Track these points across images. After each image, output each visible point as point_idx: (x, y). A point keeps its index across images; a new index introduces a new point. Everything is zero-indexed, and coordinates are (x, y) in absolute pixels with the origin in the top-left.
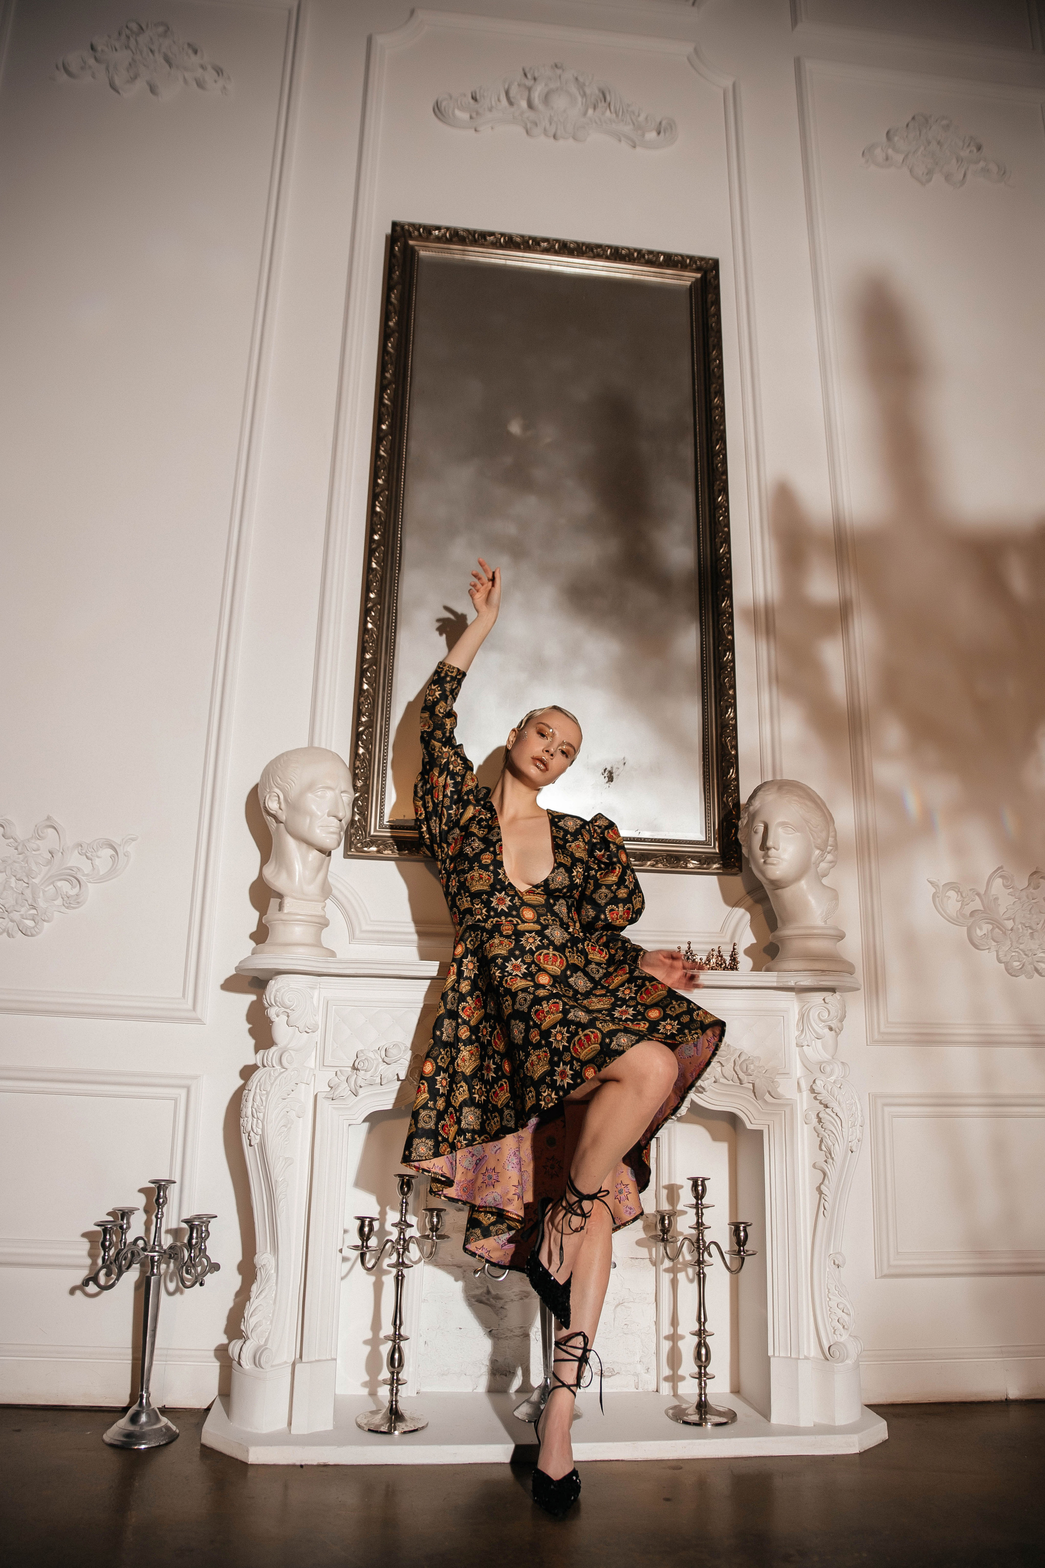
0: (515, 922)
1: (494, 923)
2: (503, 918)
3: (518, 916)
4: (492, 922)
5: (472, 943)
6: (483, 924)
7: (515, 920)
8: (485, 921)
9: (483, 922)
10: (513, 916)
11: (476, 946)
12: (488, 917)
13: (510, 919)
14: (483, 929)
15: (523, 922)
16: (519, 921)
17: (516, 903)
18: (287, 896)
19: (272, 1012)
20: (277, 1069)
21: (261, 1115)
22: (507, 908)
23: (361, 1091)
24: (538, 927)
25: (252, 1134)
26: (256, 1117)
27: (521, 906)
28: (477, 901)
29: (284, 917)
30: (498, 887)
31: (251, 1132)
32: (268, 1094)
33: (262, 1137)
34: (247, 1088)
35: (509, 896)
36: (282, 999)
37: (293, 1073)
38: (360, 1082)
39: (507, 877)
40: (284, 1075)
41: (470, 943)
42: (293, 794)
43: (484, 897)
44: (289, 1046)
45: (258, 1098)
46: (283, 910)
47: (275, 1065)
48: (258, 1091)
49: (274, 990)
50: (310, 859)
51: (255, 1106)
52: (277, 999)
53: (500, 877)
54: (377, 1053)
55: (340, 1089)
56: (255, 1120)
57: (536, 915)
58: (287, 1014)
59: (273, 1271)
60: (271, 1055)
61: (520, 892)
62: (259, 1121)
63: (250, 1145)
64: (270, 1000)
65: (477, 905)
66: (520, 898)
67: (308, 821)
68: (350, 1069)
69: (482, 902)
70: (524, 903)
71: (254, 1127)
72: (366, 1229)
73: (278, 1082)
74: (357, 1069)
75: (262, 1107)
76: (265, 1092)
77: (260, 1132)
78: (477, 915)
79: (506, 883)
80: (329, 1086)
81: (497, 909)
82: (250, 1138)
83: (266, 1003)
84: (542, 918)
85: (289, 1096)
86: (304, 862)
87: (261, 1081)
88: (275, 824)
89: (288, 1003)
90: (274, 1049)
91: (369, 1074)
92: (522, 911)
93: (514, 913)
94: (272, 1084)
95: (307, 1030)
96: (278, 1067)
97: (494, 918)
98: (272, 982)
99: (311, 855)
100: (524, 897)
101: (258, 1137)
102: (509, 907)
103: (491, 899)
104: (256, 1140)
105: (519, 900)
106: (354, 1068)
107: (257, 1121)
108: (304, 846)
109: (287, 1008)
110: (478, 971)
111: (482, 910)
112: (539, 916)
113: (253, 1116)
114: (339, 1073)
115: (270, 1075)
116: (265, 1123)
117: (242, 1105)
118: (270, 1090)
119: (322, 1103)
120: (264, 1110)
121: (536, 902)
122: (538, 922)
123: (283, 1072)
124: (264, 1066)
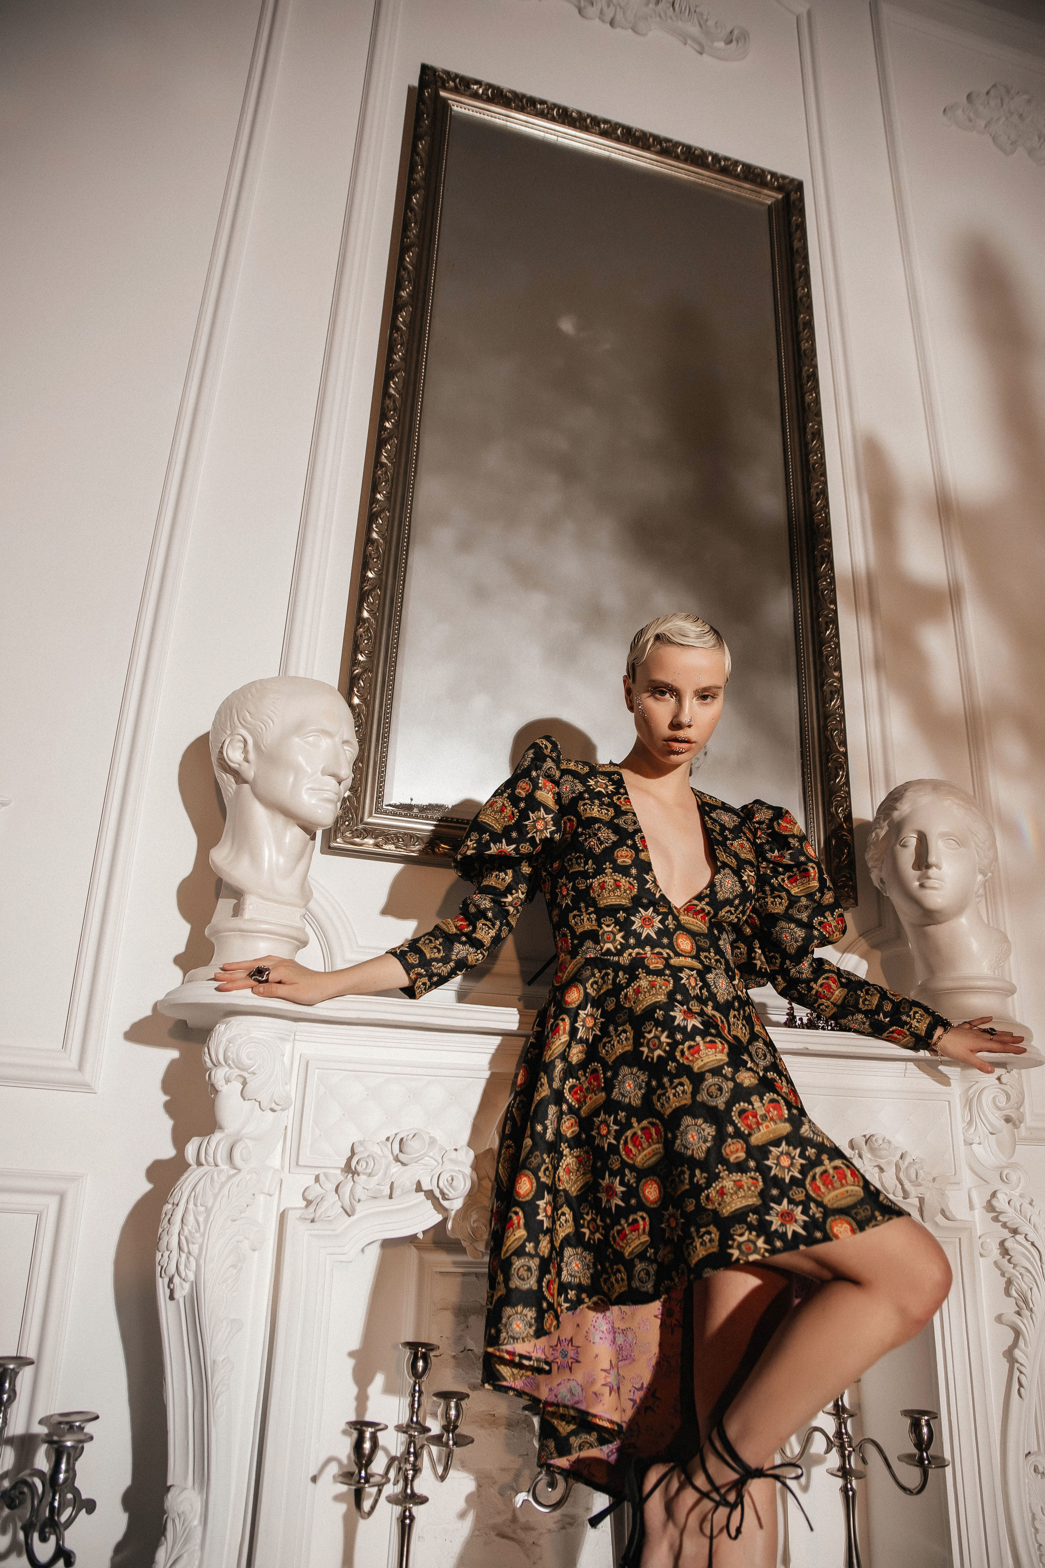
0: (665, 955)
1: (634, 955)
2: (648, 949)
3: (671, 946)
4: (630, 955)
5: (595, 986)
6: (616, 959)
7: (665, 952)
8: (619, 953)
9: (614, 955)
10: (663, 947)
11: (602, 991)
12: (625, 947)
13: (657, 950)
14: (617, 967)
15: (678, 954)
16: (671, 954)
17: (668, 925)
18: (251, 893)
19: (219, 1076)
20: (222, 1170)
21: (195, 1249)
22: (656, 933)
23: (358, 1207)
24: (696, 964)
25: (177, 1280)
26: (186, 1250)
27: (675, 931)
28: (608, 920)
29: (244, 926)
30: (645, 901)
31: (176, 1277)
32: (208, 1211)
33: (195, 1287)
34: (171, 1201)
35: (658, 914)
36: (237, 1055)
37: (250, 1176)
38: (359, 1193)
39: (658, 887)
40: (236, 1180)
41: (592, 985)
42: (269, 737)
43: (621, 915)
44: (244, 1132)
45: (191, 1219)
46: (242, 915)
47: (219, 1162)
48: (191, 1206)
49: (224, 1040)
50: (287, 840)
51: (186, 1232)
52: (229, 1054)
53: (648, 886)
54: (387, 1148)
55: (325, 1205)
56: (184, 1256)
57: (695, 947)
58: (241, 1080)
59: (196, 1522)
60: (213, 1145)
61: (676, 908)
62: (191, 1259)
63: (172, 1298)
64: (217, 1056)
65: (608, 926)
66: (676, 918)
67: (291, 779)
68: (339, 1172)
69: (617, 922)
70: (680, 927)
71: (182, 1268)
72: (367, 1445)
73: (225, 1191)
74: (355, 1173)
75: (198, 1235)
76: (203, 1209)
77: (191, 1276)
78: (605, 943)
79: (657, 896)
80: (304, 1198)
81: (641, 934)
82: (172, 1286)
83: (208, 1060)
84: (703, 955)
85: (243, 1215)
86: (279, 841)
87: (197, 1189)
88: (234, 786)
89: (246, 1061)
90: (217, 1136)
91: (375, 1179)
92: (677, 939)
93: (665, 941)
94: (216, 1196)
95: (274, 1106)
96: (224, 1166)
97: (633, 948)
98: (221, 1028)
99: (288, 834)
100: (681, 917)
101: (187, 1286)
102: (659, 932)
103: (633, 918)
104: (182, 1290)
105: (674, 919)
106: (349, 1169)
107: (188, 1258)
108: (280, 820)
109: (243, 1070)
110: (600, 1031)
111: (615, 935)
112: (700, 949)
113: (180, 1248)
114: (322, 1178)
115: (212, 1178)
116: (202, 1262)
117: (160, 1230)
118: (213, 1206)
119: (296, 1229)
120: (200, 1240)
121: (696, 928)
122: (697, 957)
123: (234, 1175)
124: (199, 1164)
